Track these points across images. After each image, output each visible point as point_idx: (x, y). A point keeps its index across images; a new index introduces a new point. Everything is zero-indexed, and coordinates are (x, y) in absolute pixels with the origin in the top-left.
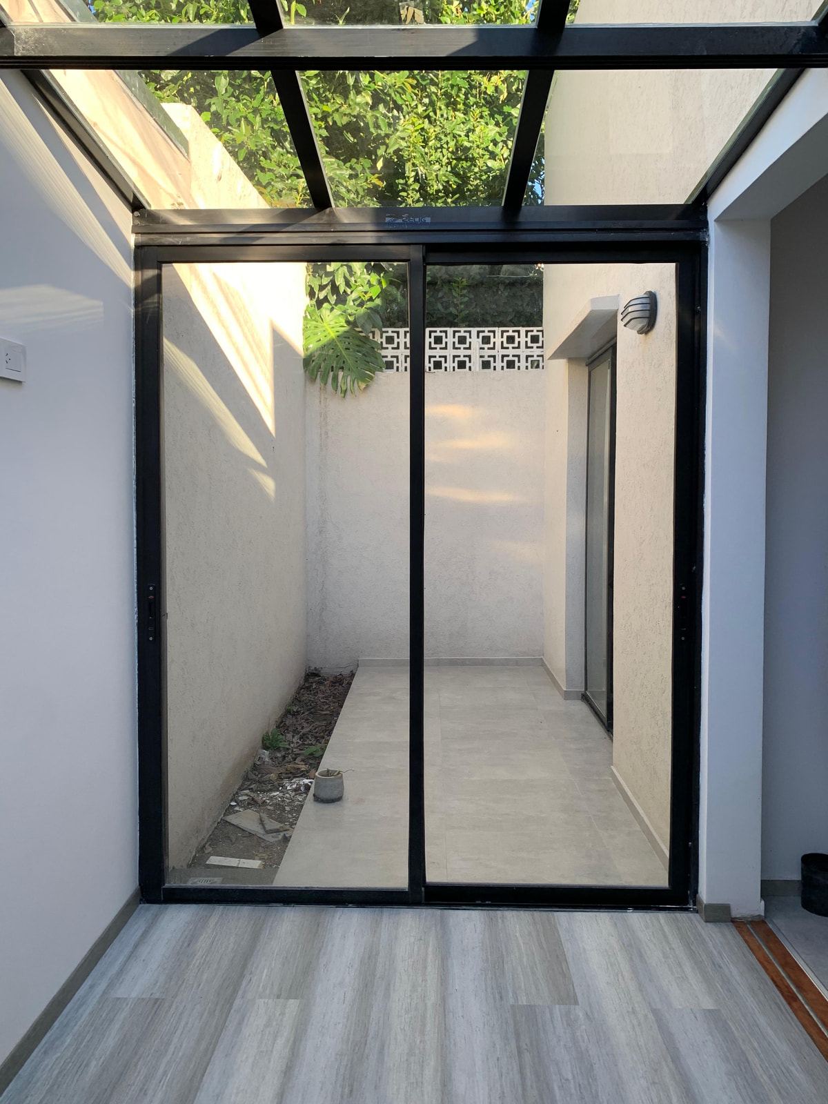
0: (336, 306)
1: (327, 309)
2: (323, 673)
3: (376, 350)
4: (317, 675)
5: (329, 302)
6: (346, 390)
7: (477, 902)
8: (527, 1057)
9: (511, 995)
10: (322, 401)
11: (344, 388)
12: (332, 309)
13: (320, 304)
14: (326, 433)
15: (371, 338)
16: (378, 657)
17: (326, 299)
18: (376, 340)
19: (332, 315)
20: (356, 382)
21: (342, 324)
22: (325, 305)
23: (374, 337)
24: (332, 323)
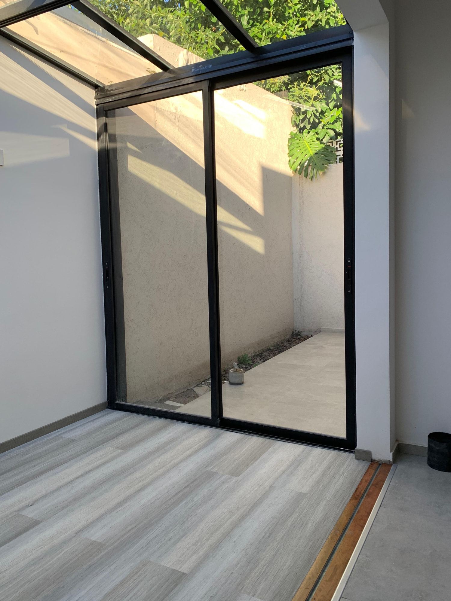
0: (311, 130)
1: (306, 132)
2: (302, 334)
3: (334, 152)
4: (299, 335)
5: (306, 128)
6: (313, 176)
7: (250, 431)
8: (188, 489)
9: (213, 466)
10: (301, 184)
11: (311, 176)
12: (309, 132)
13: (301, 130)
14: (303, 202)
15: (331, 146)
16: (332, 327)
17: (304, 128)
18: (333, 146)
19: (309, 136)
20: (318, 172)
21: (314, 140)
22: (305, 131)
23: (332, 145)
24: (309, 140)
